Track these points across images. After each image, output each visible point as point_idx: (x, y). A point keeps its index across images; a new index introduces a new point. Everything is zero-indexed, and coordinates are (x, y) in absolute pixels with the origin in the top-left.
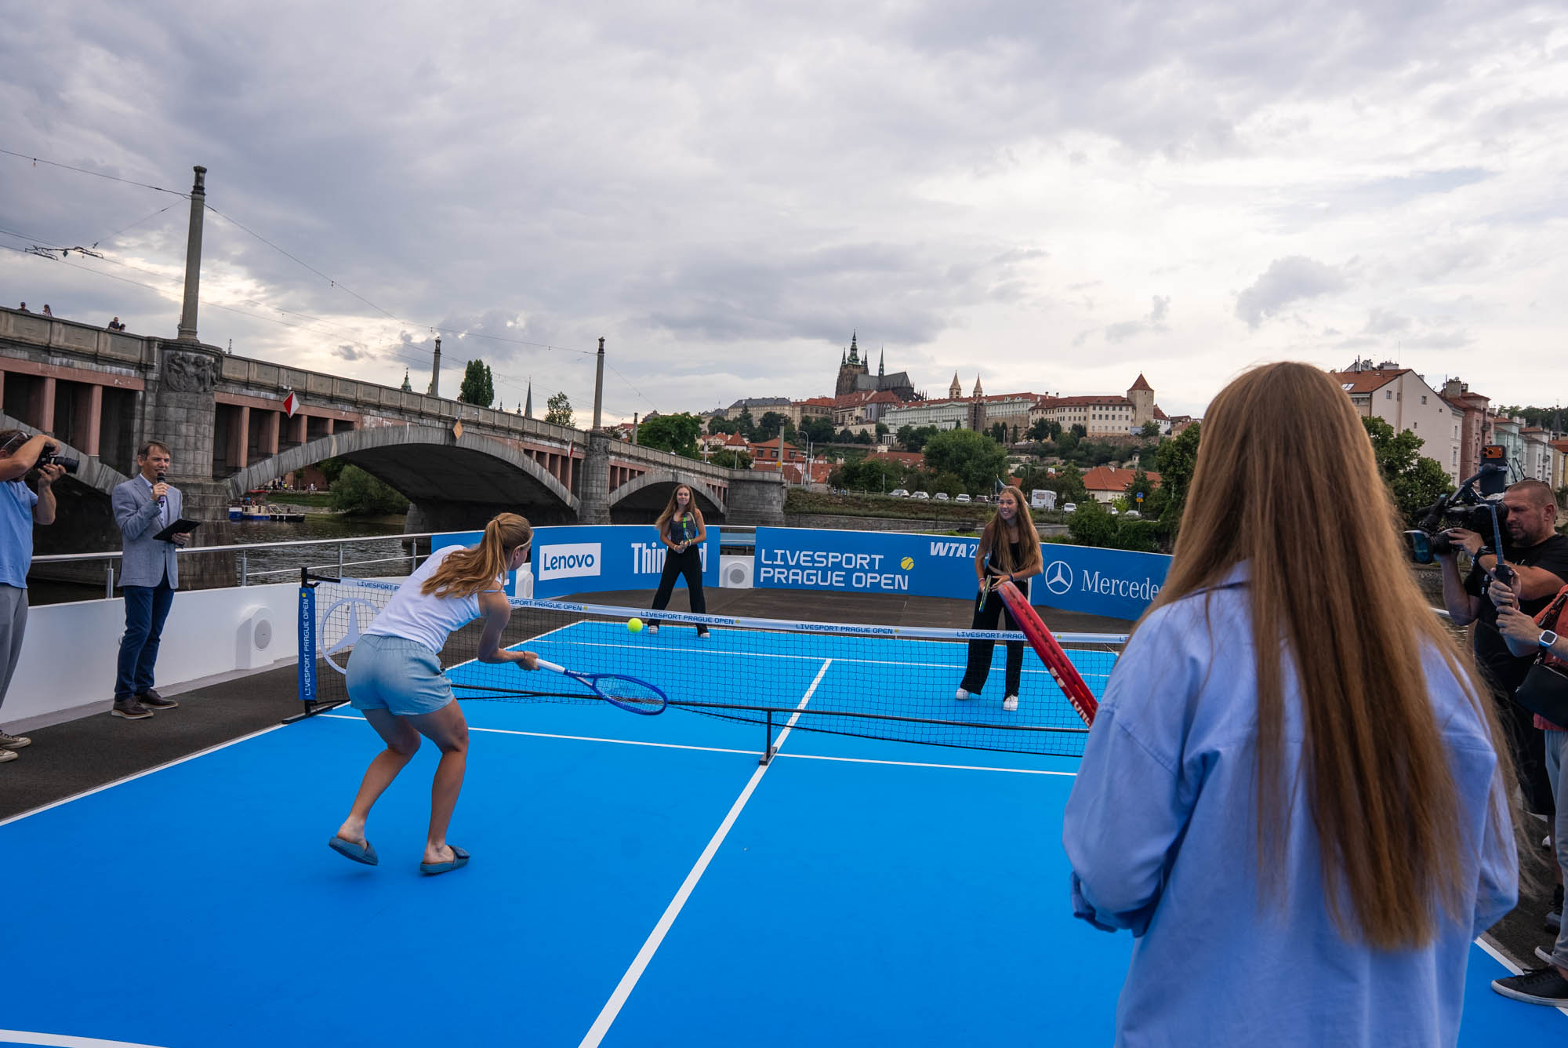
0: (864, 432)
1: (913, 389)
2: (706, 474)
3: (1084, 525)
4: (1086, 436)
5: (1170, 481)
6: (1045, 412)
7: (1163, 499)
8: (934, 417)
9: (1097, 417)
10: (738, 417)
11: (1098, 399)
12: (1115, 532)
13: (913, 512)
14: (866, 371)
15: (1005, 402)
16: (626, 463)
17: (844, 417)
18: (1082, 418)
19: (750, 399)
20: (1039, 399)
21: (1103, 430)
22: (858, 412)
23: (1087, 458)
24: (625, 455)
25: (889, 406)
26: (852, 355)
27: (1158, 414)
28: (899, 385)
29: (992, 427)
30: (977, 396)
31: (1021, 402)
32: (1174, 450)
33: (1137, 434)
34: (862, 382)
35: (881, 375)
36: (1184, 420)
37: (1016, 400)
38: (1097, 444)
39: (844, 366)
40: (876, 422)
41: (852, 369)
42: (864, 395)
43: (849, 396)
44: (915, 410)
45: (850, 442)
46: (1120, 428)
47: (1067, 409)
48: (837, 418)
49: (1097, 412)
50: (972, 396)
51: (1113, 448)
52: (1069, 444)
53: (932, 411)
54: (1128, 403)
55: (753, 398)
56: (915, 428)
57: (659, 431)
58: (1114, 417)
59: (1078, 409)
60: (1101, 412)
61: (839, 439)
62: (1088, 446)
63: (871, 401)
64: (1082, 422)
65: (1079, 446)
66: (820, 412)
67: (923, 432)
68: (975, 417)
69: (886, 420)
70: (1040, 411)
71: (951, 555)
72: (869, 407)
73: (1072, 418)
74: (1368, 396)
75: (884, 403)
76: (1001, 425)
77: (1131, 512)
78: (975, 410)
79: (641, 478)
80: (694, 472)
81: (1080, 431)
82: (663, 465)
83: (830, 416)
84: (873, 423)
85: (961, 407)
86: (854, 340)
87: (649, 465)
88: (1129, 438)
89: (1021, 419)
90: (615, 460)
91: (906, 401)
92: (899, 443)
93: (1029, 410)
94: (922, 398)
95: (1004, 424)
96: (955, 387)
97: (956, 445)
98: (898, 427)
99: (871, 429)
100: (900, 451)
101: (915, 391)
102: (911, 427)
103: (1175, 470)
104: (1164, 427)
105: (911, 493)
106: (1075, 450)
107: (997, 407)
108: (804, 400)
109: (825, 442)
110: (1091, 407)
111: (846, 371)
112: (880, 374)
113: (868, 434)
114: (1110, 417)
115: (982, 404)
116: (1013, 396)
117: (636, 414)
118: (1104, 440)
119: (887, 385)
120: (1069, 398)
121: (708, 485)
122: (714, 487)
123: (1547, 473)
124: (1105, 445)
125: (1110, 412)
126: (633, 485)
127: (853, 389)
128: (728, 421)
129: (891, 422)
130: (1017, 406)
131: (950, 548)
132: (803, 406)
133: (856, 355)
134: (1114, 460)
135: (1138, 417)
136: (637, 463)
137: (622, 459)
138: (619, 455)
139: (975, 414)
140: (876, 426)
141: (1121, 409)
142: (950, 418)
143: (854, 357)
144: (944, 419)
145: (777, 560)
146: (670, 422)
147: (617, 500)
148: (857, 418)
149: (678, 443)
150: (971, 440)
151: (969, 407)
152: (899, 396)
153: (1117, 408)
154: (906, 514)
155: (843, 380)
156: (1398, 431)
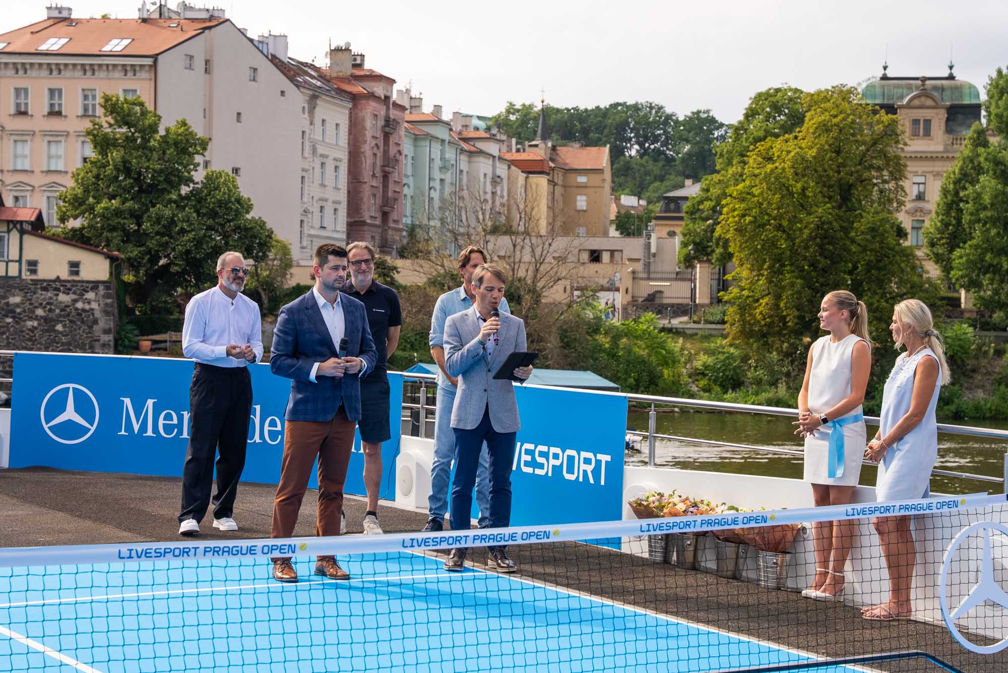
74: (149, 61)
123: (498, 203)
156: (168, 123)
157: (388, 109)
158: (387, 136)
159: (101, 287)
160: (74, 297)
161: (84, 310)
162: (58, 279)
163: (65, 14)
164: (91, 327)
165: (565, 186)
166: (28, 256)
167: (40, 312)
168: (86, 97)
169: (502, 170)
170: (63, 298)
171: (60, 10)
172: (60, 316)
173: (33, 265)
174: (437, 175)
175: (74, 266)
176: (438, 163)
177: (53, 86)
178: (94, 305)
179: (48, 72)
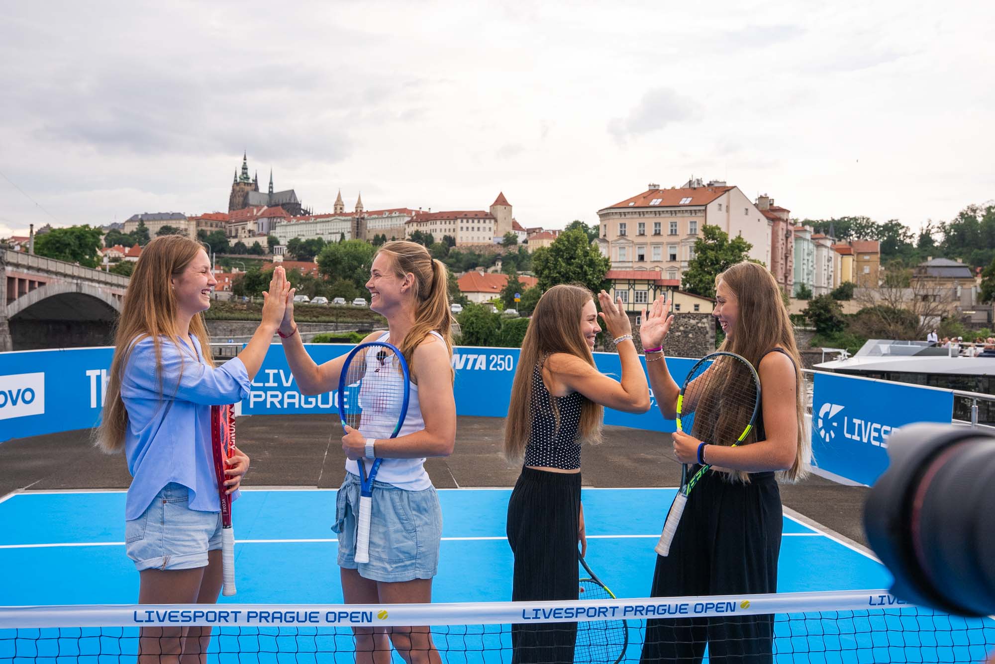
0: (257, 245)
1: (300, 205)
2: (112, 285)
3: (472, 323)
4: (455, 245)
5: (547, 282)
6: (419, 225)
7: (534, 299)
8: (320, 230)
9: (465, 229)
10: (135, 230)
11: (465, 213)
12: (499, 328)
13: (314, 316)
14: (256, 189)
15: (384, 216)
16: (24, 273)
17: (237, 230)
18: (452, 230)
19: (146, 214)
20: (414, 214)
21: (470, 240)
22: (250, 226)
23: (457, 265)
24: (23, 266)
25: (279, 220)
26: (243, 173)
27: (516, 226)
28: (288, 201)
29: (373, 238)
30: (359, 211)
31: (398, 217)
32: (549, 256)
33: (499, 243)
34: (253, 199)
35: (271, 193)
36: (537, 231)
37: (394, 215)
38: (465, 253)
39: (236, 183)
40: (268, 234)
41: (242, 186)
42: (255, 211)
43: (243, 210)
44: (303, 223)
45: (243, 253)
46: (484, 238)
47: (438, 222)
48: (231, 231)
49: (465, 224)
50: (354, 211)
51: (479, 256)
52: (440, 253)
53: (318, 225)
54: (491, 217)
55: (149, 213)
56: (303, 240)
57: (58, 242)
58: (479, 229)
59: (448, 222)
60: (467, 225)
61: (233, 251)
62: (458, 254)
63: (262, 216)
64: (452, 234)
65: (449, 254)
66: (214, 226)
67: (310, 243)
68: (357, 229)
69: (277, 233)
70: (415, 224)
71: (469, 367)
72: (260, 221)
73: (443, 230)
74: (703, 208)
75: (274, 217)
76: (380, 237)
77: (509, 311)
78: (358, 224)
79: (42, 289)
80: (99, 282)
81: (450, 241)
82: (65, 275)
83: (224, 230)
84: (264, 235)
85: (344, 221)
86: (245, 159)
87: (50, 276)
88: (492, 247)
89: (398, 231)
90: (13, 271)
91: (295, 216)
92: (290, 254)
93: (405, 223)
94: (309, 213)
95: (384, 236)
96: (339, 204)
97: (347, 254)
98: (288, 239)
99: (263, 242)
100: (290, 261)
101: (303, 207)
102: (300, 239)
103: (550, 273)
104: (521, 237)
105: (311, 299)
106: (446, 258)
107: (377, 220)
108: (199, 215)
109: (220, 253)
110: (459, 221)
111: (238, 188)
112: (269, 191)
113: (260, 246)
114: (476, 229)
115: (363, 218)
116: (391, 211)
117: (32, 225)
118: (471, 250)
119: (277, 201)
120: (440, 212)
121: (114, 295)
122: (120, 296)
124: (472, 253)
125: (476, 224)
126: (33, 297)
127: (245, 204)
128: (125, 234)
129: (282, 235)
130: (394, 220)
131: (467, 360)
132: (198, 220)
133: (246, 173)
134: (480, 266)
135: (499, 229)
136: (37, 273)
137: (21, 270)
138: (17, 265)
139: (358, 227)
140: (268, 239)
141: (484, 222)
142: (335, 231)
143: (245, 176)
144: (330, 232)
145: (268, 382)
146: (68, 234)
147: (16, 312)
148: (250, 231)
149: (78, 254)
150: (361, 249)
151: (352, 221)
152: (288, 211)
153: (482, 221)
154: (308, 318)
155: (235, 196)
156: (732, 237)
157: (787, 225)
158: (787, 238)
159: (710, 317)
160: (697, 321)
161: (702, 327)
162: (689, 313)
163: (656, 188)
164: (705, 335)
165: (857, 261)
166: (675, 302)
167: (682, 328)
168: (672, 226)
169: (832, 254)
170: (693, 322)
171: (655, 186)
172: (691, 330)
173: (678, 306)
174: (806, 257)
175: (697, 307)
176: (806, 251)
177: (656, 221)
178: (707, 325)
179: (654, 215)
